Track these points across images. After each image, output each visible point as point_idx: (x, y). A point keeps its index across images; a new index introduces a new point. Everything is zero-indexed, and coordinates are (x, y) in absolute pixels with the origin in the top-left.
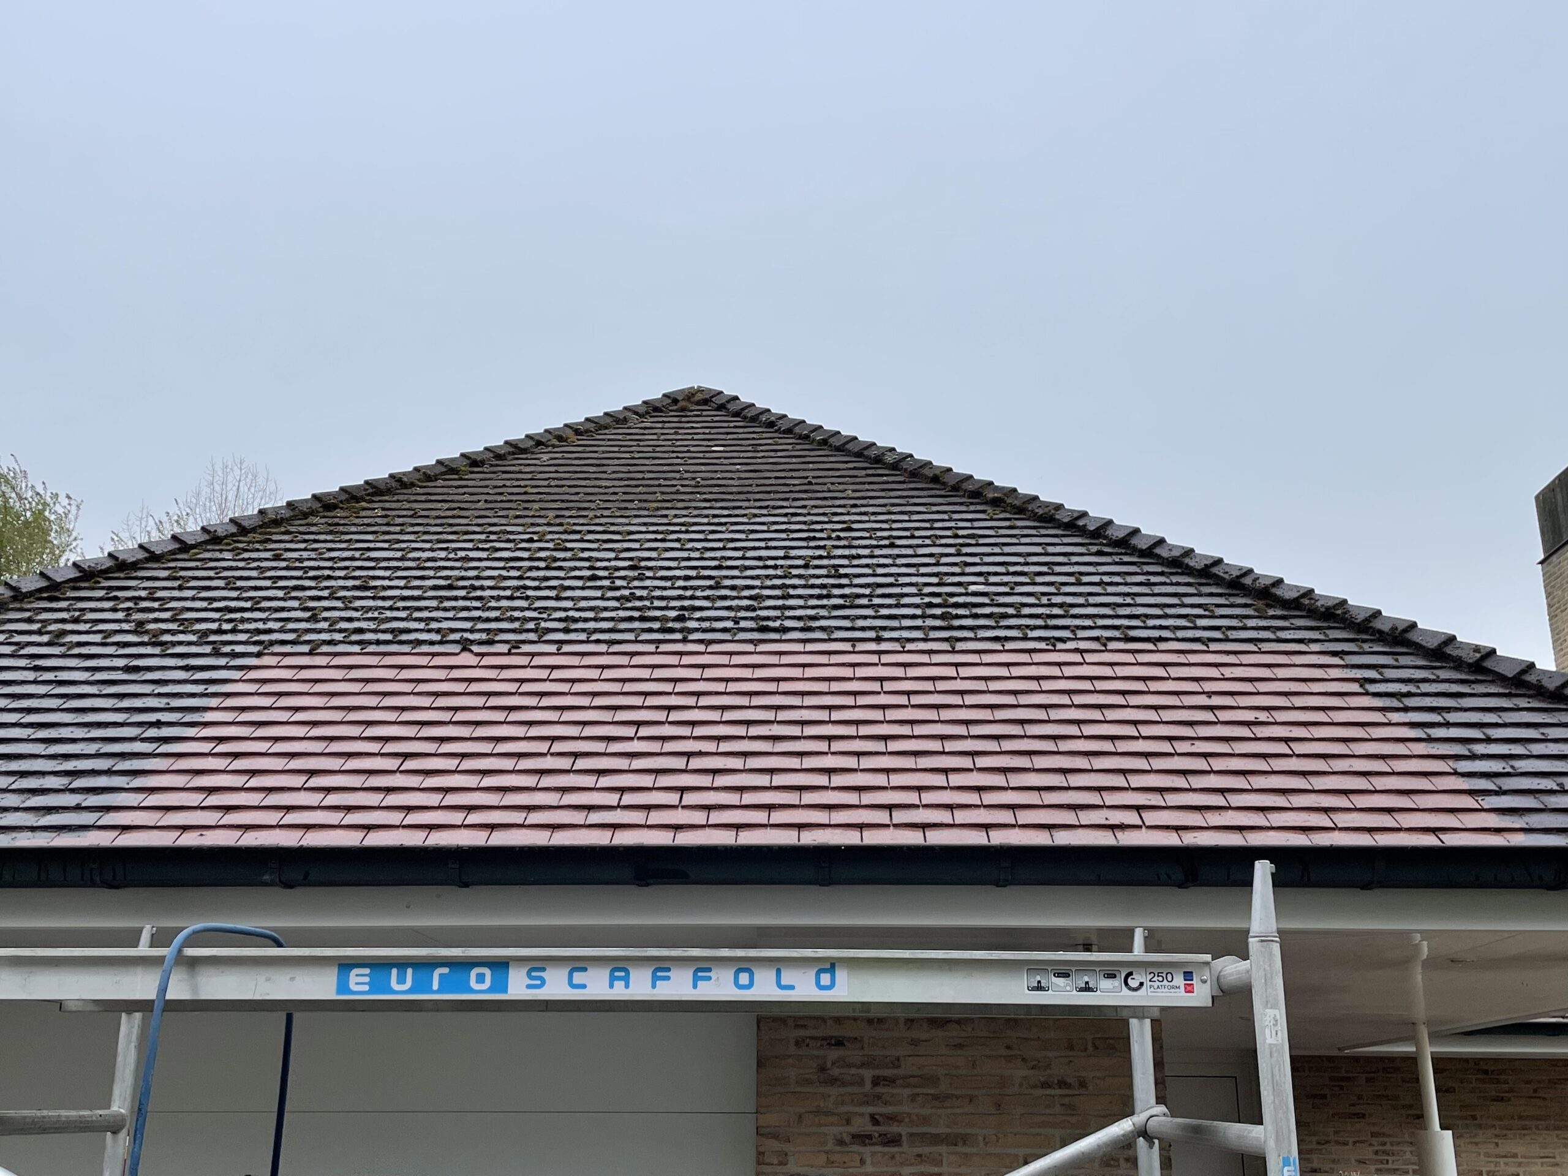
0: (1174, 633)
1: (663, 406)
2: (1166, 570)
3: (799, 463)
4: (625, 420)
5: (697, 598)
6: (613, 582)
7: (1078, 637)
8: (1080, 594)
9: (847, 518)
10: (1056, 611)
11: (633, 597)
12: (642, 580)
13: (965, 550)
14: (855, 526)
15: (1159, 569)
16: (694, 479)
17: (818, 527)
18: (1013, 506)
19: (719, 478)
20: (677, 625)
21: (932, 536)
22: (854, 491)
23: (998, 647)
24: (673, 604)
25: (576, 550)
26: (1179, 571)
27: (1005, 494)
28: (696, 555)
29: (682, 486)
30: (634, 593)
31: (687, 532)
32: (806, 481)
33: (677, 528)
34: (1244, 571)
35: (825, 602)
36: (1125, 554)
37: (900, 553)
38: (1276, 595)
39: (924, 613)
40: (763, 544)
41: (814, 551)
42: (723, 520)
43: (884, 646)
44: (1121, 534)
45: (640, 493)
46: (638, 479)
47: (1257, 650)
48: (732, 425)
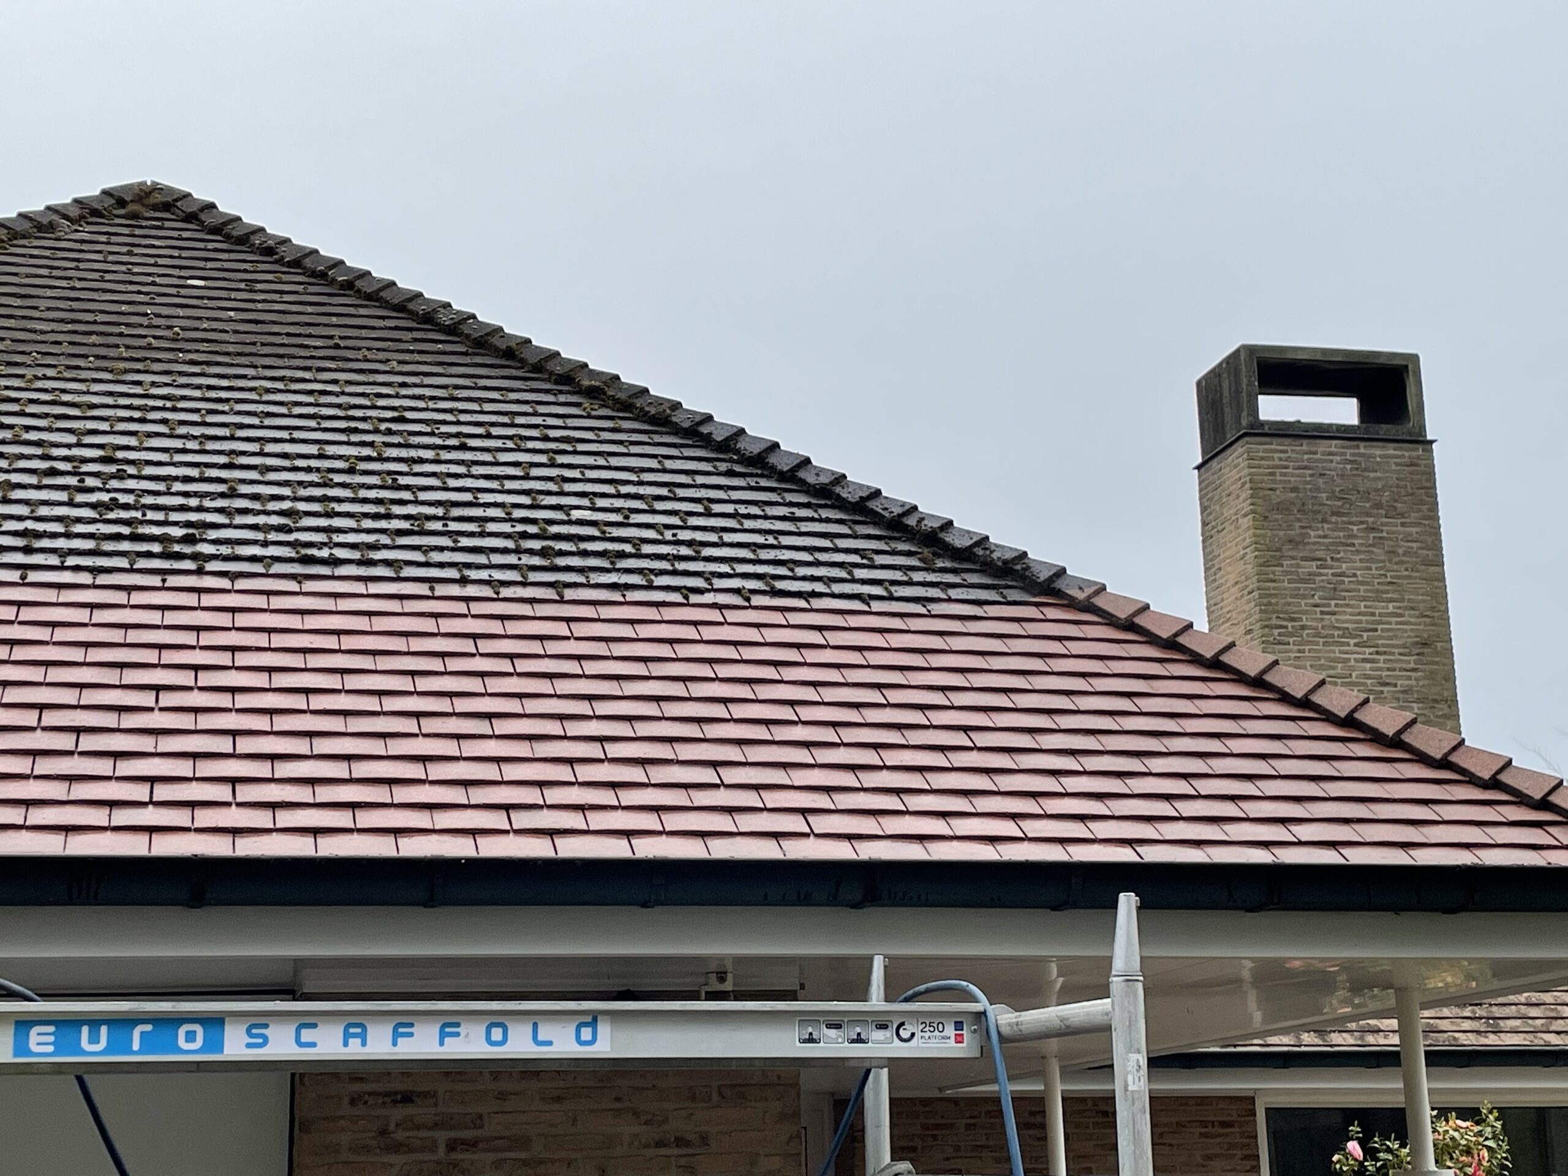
0: (829, 587)
1: (105, 209)
2: (814, 501)
3: (318, 314)
4: (51, 227)
5: (207, 510)
6: (82, 481)
7: (715, 587)
8: (713, 529)
9: (396, 403)
10: (684, 551)
11: (114, 504)
12: (122, 478)
13: (561, 459)
14: (409, 415)
15: (802, 499)
16: (170, 327)
17: (359, 413)
18: (617, 401)
19: (205, 330)
20: (187, 550)
21: (514, 436)
22: (400, 362)
23: (616, 596)
24: (174, 517)
25: (17, 429)
26: (829, 503)
27: (605, 383)
28: (192, 445)
29: (155, 337)
30: (116, 499)
31: (174, 409)
32: (331, 343)
33: (159, 403)
34: (906, 508)
35: (383, 524)
36: (762, 476)
37: (475, 458)
38: (944, 541)
39: (518, 546)
40: (284, 434)
41: (359, 449)
42: (224, 395)
43: (471, 591)
44: (756, 449)
45: (95, 345)
46: (88, 322)
47: (927, 613)
48: (210, 246)
